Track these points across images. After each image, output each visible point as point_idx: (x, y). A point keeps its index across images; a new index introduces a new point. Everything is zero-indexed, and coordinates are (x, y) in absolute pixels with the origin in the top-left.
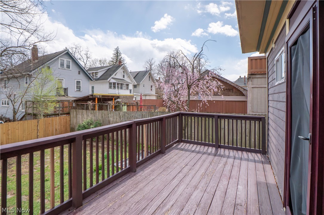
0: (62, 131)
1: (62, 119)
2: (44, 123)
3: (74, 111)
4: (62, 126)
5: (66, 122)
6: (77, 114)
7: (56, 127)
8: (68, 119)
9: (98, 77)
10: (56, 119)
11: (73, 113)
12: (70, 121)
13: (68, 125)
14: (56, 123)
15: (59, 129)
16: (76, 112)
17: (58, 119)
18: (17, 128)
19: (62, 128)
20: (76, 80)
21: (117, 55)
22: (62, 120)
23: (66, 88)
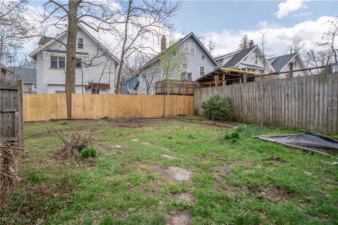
0: (186, 111)
1: (186, 98)
2: (170, 100)
3: (198, 91)
4: (186, 106)
5: (190, 102)
6: (201, 94)
7: (180, 106)
8: (192, 100)
9: (223, 65)
10: (180, 98)
11: (197, 93)
12: (194, 102)
13: (191, 106)
14: (180, 102)
15: (183, 109)
16: (200, 91)
17: (182, 98)
18: (148, 101)
19: (186, 108)
20: (200, 66)
21: (245, 45)
22: (186, 100)
23: (190, 72)
